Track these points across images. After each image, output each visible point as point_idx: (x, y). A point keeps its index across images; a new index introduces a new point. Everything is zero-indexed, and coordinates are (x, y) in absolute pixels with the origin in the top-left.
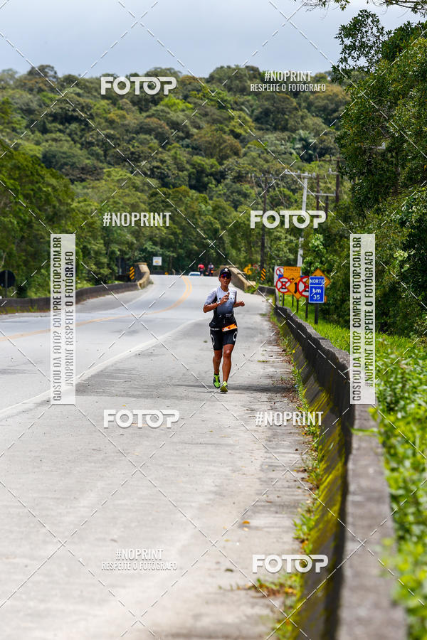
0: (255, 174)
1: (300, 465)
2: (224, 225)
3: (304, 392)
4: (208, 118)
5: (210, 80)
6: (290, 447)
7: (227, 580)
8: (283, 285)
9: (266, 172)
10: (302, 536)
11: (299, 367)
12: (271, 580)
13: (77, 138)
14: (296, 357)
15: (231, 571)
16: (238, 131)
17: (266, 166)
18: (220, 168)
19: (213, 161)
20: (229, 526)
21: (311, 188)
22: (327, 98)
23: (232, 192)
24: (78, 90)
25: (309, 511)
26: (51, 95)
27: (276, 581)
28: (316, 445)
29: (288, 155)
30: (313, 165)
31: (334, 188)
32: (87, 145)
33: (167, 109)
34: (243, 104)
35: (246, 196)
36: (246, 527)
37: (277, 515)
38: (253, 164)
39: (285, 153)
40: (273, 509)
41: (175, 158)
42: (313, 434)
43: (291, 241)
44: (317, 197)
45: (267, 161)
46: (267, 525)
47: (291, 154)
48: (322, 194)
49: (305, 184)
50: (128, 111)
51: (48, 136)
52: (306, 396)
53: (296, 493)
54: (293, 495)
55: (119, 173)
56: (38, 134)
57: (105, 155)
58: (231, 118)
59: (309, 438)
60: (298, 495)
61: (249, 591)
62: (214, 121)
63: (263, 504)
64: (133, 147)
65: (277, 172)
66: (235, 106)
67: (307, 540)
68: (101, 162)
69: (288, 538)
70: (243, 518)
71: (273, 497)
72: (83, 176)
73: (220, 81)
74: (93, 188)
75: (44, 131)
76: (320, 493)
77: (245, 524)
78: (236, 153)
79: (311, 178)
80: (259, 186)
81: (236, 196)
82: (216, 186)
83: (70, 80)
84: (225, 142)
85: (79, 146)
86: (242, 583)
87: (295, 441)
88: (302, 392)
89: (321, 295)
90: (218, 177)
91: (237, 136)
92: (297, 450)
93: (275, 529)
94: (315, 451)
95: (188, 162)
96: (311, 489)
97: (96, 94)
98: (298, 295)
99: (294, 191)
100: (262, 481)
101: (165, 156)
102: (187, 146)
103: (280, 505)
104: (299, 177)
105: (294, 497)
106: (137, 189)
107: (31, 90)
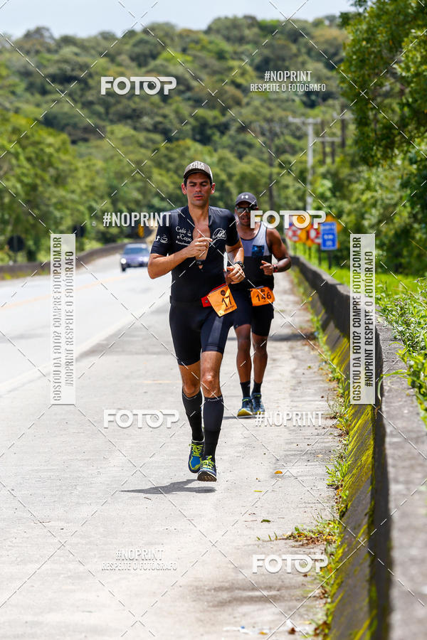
0: (259, 124)
1: (327, 413)
2: (230, 176)
3: (325, 339)
4: (208, 70)
5: (208, 31)
6: (315, 395)
7: (265, 531)
8: (295, 233)
9: (269, 121)
10: (336, 483)
11: (317, 314)
12: (308, 528)
13: (77, 98)
14: (313, 304)
15: (268, 521)
16: (240, 80)
17: (269, 115)
18: (223, 120)
19: (216, 113)
20: (261, 477)
21: (317, 134)
22: (327, 42)
23: (237, 143)
24: (75, 49)
25: (341, 457)
26: (48, 56)
27: (314, 529)
28: (342, 391)
29: (290, 103)
30: (316, 111)
31: (339, 132)
32: (88, 105)
33: (166, 64)
34: (242, 53)
35: (250, 146)
36: (278, 477)
37: (309, 464)
38: (256, 112)
39: (287, 100)
40: (305, 457)
41: (177, 112)
42: (338, 380)
43: (299, 189)
44: (323, 143)
45: (269, 109)
46: (299, 474)
47: (293, 101)
48: (328, 139)
49: (310, 130)
50: (127, 67)
51: (49, 97)
52: (327, 343)
53: (325, 440)
54: (323, 442)
55: (123, 130)
56: (38, 97)
57: (107, 113)
58: (231, 69)
59: (334, 384)
60: (329, 442)
61: (288, 541)
62: (214, 73)
63: (294, 453)
64: (135, 103)
65: (281, 120)
66: (234, 56)
67: (342, 485)
68: (104, 120)
69: (322, 485)
70: (276, 468)
71: (303, 446)
72: (86, 136)
73: (218, 31)
74: (97, 147)
75: (44, 92)
76: (351, 439)
77: (278, 474)
78: (238, 103)
79: (315, 124)
80: (263, 134)
81: (241, 147)
82: (221, 138)
83: (67, 40)
84: (226, 92)
85: (79, 105)
86: (279, 533)
87: (321, 388)
88: (323, 338)
89: (333, 241)
90: (222, 128)
91: (238, 86)
92: (322, 397)
93: (308, 478)
94: (341, 397)
95: (190, 115)
96: (340, 435)
97: (93, 52)
98: (309, 243)
99: (299, 138)
100: (290, 431)
101: (167, 110)
102: (189, 99)
103: (310, 453)
104: (304, 123)
105: (324, 444)
106: (141, 146)
107: (28, 53)
